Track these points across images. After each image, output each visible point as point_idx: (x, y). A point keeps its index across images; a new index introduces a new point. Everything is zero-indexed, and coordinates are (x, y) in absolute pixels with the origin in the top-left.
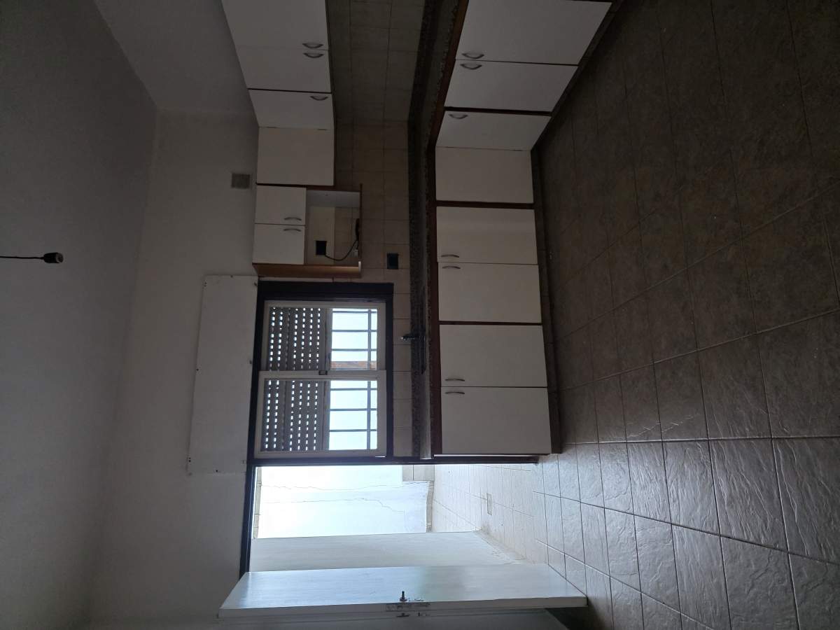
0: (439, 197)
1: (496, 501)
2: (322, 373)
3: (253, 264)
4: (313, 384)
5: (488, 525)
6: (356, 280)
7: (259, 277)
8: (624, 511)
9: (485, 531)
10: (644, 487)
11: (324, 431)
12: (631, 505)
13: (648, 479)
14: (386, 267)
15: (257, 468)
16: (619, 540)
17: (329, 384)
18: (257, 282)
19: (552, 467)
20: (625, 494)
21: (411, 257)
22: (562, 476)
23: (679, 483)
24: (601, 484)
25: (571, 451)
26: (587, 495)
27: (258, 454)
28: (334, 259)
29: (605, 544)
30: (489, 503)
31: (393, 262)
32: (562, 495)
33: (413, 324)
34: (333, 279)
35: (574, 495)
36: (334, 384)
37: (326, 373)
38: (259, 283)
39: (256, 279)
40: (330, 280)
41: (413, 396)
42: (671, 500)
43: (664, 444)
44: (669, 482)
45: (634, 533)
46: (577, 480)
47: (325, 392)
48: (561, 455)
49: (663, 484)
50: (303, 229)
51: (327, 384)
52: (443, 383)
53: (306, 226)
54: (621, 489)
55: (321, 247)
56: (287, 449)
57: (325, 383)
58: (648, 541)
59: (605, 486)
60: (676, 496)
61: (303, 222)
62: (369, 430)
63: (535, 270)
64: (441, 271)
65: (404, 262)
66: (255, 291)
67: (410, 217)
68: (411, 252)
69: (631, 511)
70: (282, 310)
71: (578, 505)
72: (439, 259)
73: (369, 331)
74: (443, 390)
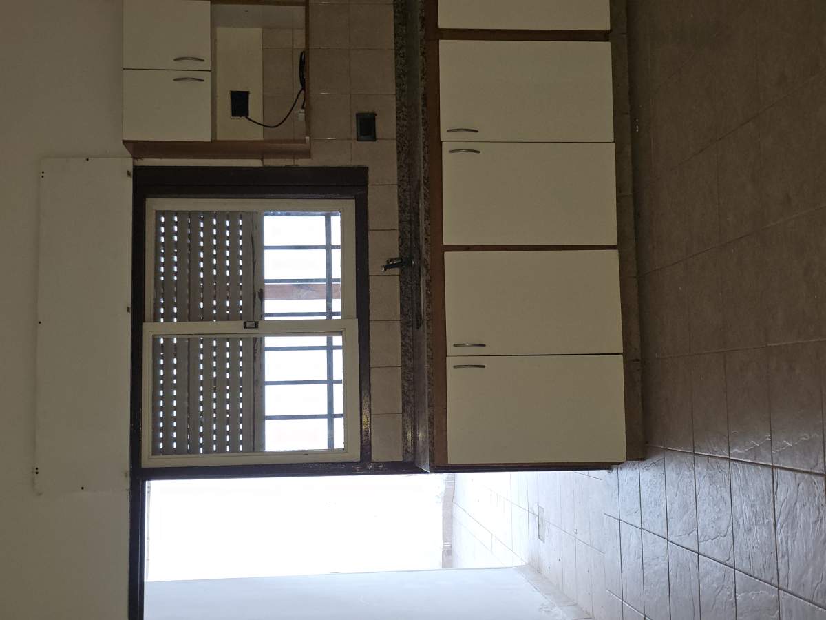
0: (443, 24)
1: (551, 521)
2: (248, 325)
3: (124, 142)
4: (234, 342)
5: (540, 558)
6: (303, 162)
7: (134, 158)
8: (722, 561)
9: (534, 568)
10: (749, 530)
11: (256, 418)
12: (732, 554)
13: (754, 520)
14: (354, 136)
15: (147, 482)
16: (714, 604)
17: (262, 341)
18: (131, 170)
19: (631, 479)
20: (725, 536)
21: (398, 118)
22: (645, 496)
23: (790, 532)
24: (695, 517)
25: (655, 459)
26: (677, 528)
27: (147, 461)
28: (263, 125)
29: (697, 607)
30: (541, 521)
31: (366, 127)
32: (646, 526)
33: (402, 239)
34: (262, 159)
35: (660, 527)
36: (269, 341)
37: (256, 326)
38: (134, 170)
39: (129, 164)
40: (256, 163)
41: (403, 362)
42: (780, 555)
43: (774, 470)
44: (778, 527)
45: (733, 596)
46: (664, 505)
47: (256, 353)
48: (643, 464)
49: (771, 531)
50: (207, 76)
51: (258, 341)
52: (450, 349)
53: (213, 71)
54: (719, 528)
55: (240, 103)
56: (194, 451)
57: (255, 339)
58: (750, 609)
59: (700, 520)
60: (785, 549)
61: (207, 65)
62: (331, 416)
63: (609, 153)
64: (447, 158)
65: (387, 126)
66: (129, 183)
67: (396, 43)
68: (399, 110)
69: (731, 562)
70: (177, 213)
71: (664, 543)
72: (444, 136)
73: (328, 247)
74: (450, 362)
